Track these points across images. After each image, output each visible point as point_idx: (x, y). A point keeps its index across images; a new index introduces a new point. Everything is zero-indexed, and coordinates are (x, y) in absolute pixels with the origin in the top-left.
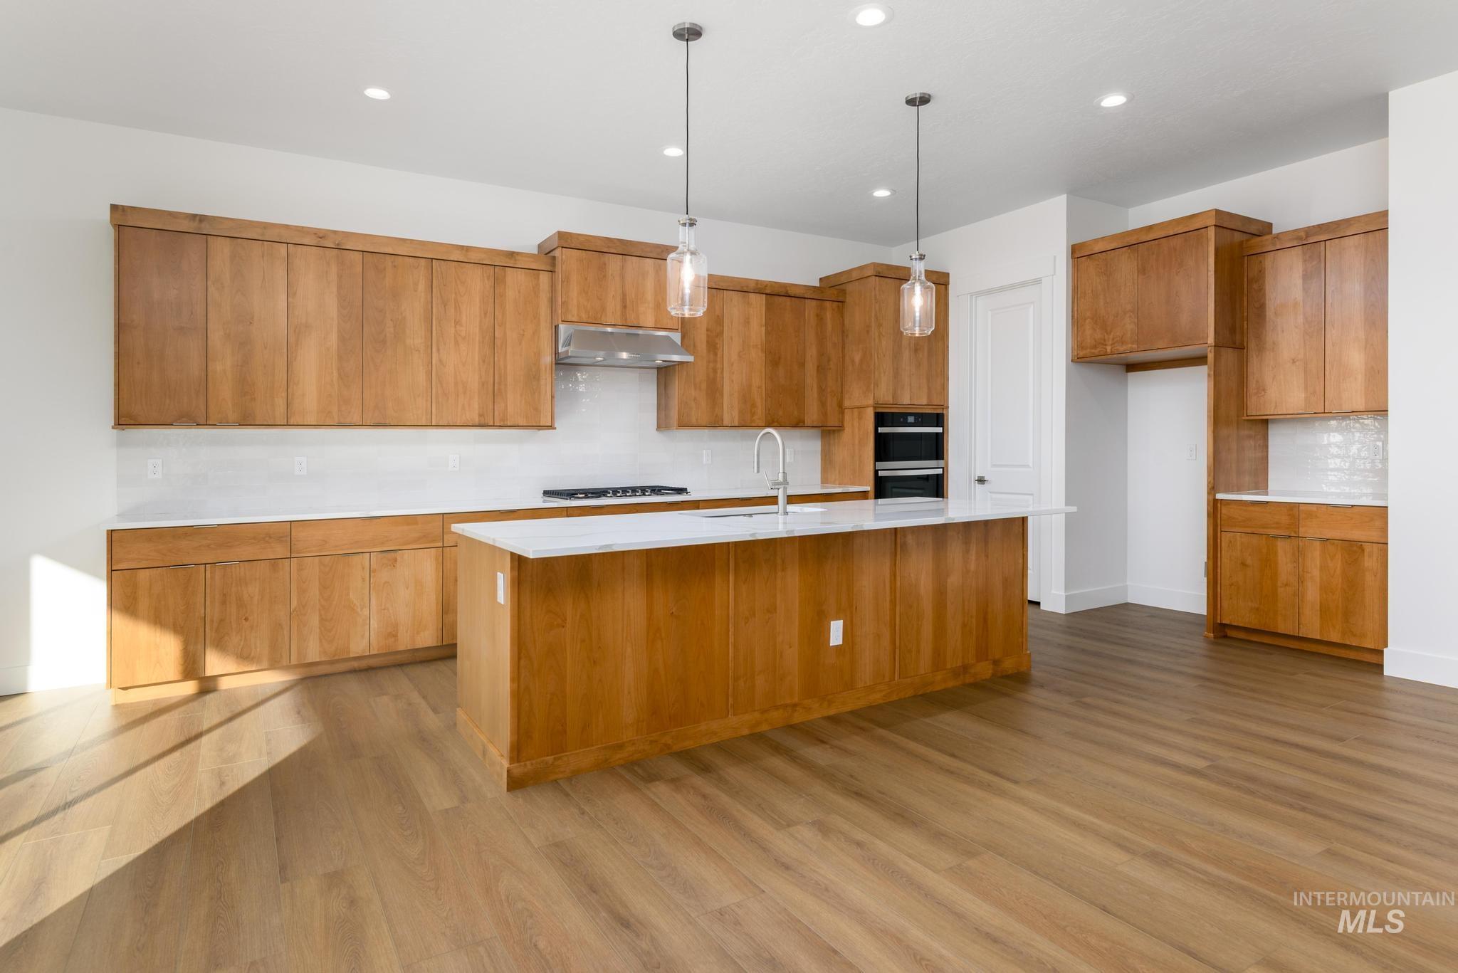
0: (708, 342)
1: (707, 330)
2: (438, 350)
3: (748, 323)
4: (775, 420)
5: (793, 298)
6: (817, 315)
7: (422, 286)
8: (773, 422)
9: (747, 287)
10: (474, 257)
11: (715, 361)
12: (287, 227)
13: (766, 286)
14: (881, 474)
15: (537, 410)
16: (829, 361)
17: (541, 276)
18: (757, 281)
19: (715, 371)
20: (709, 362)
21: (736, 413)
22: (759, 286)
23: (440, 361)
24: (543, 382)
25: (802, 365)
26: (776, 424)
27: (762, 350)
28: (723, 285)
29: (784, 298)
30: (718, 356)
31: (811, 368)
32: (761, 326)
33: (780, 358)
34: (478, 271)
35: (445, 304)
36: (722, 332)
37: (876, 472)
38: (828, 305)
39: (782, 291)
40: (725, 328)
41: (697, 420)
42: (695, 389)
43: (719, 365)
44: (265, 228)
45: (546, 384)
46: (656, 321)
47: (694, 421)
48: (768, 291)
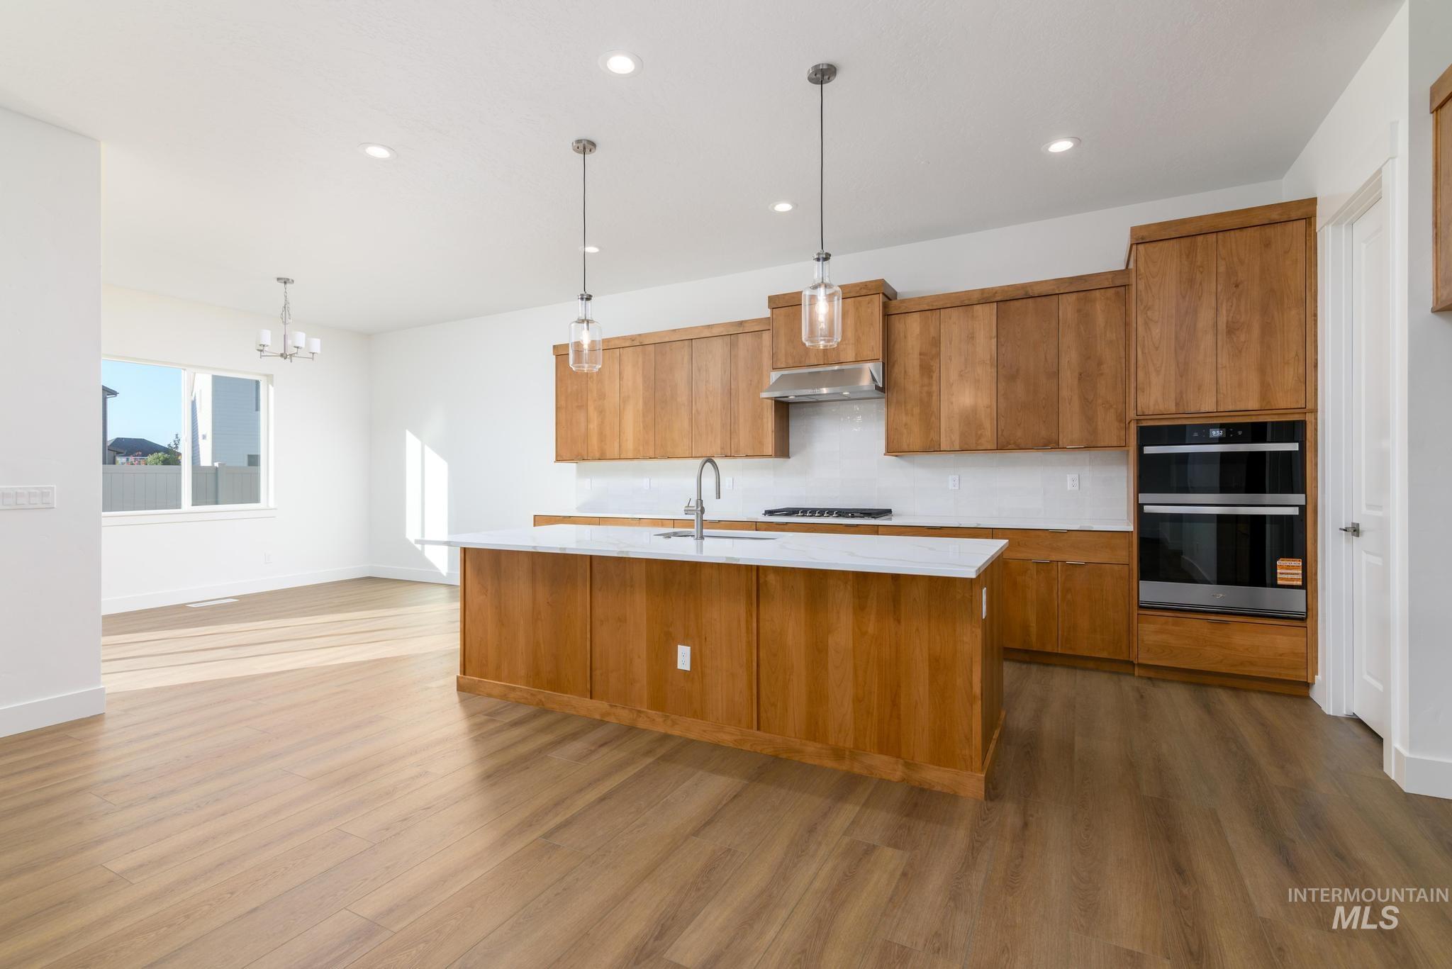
0: (921, 366)
1: (921, 354)
2: (696, 403)
3: (973, 338)
4: (1012, 442)
5: (1039, 299)
6: (1079, 311)
7: (686, 358)
8: (1008, 443)
9: (969, 300)
10: (716, 332)
11: (930, 385)
12: (618, 338)
13: (996, 293)
14: (1147, 509)
15: (761, 443)
16: (1100, 364)
17: (764, 335)
18: (983, 290)
19: (930, 394)
20: (922, 386)
21: (956, 438)
22: (985, 295)
23: (697, 410)
24: (765, 420)
25: (1055, 374)
26: (1013, 446)
27: (992, 365)
28: (939, 304)
29: (1025, 300)
30: (934, 378)
31: (1068, 377)
32: (991, 338)
33: (1018, 370)
34: (719, 340)
35: (699, 370)
36: (939, 354)
37: (1140, 507)
38: (1098, 294)
39: (1020, 293)
40: (943, 349)
41: (908, 445)
42: (907, 414)
43: (935, 388)
44: (608, 342)
45: (768, 422)
46: (856, 355)
47: (905, 447)
48: (998, 298)
